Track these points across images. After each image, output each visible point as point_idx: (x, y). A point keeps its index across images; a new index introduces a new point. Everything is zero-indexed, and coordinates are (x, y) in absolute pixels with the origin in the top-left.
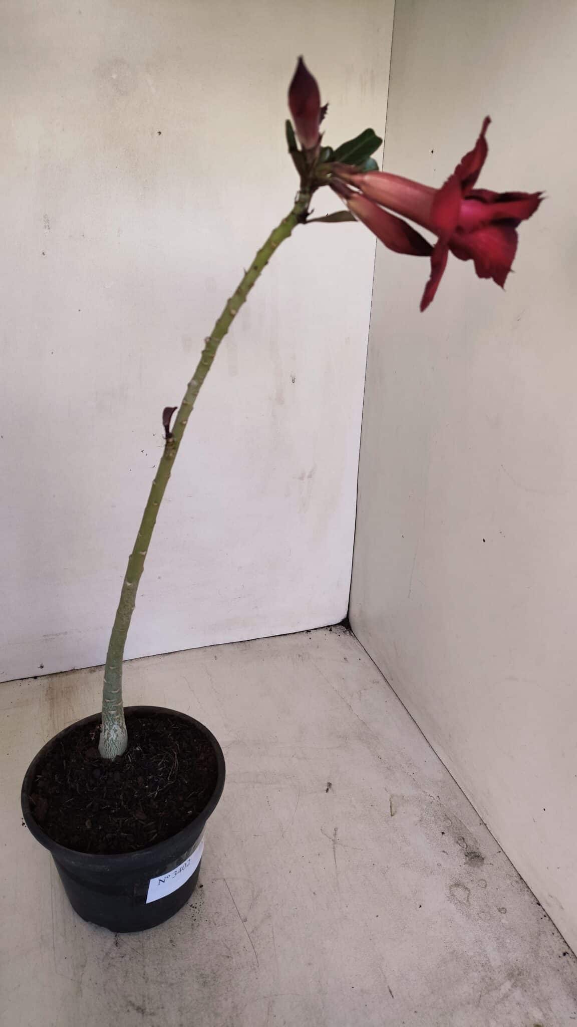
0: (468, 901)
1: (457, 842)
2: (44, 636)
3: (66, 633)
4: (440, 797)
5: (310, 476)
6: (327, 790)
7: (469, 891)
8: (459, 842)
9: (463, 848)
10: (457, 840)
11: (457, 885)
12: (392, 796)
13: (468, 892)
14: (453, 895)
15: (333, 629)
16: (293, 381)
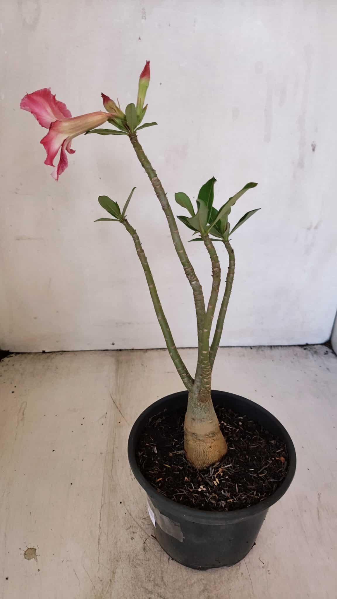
2: (117, 323)
3: (129, 323)
5: (316, 228)
16: (314, 150)
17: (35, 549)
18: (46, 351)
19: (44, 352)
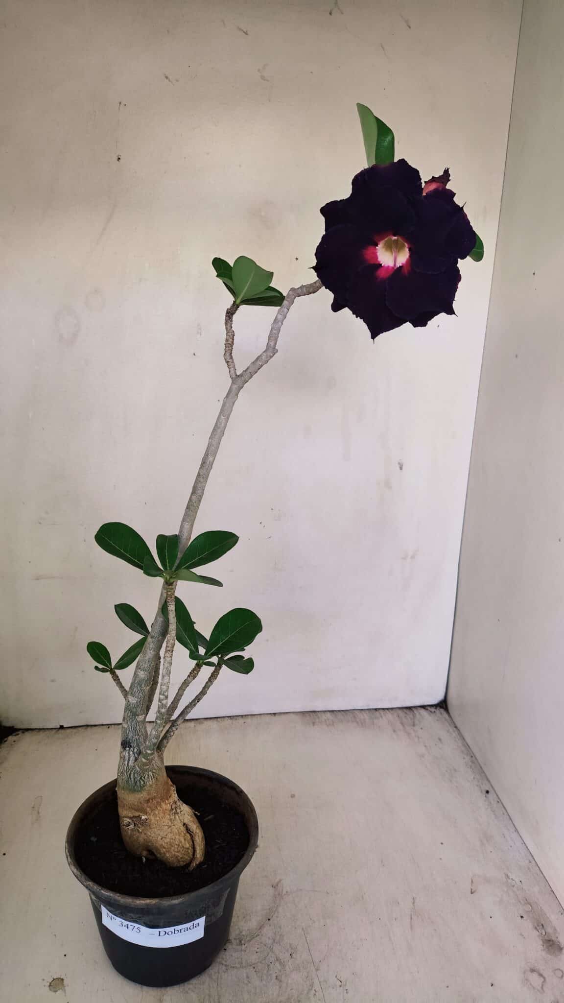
0: (542, 988)
4: (523, 882)
5: (413, 557)
8: (538, 928)
9: (542, 934)
10: (536, 925)
11: (532, 970)
12: (474, 874)
13: (542, 979)
14: (527, 980)
16: (401, 468)
17: (63, 980)
19: (62, 727)
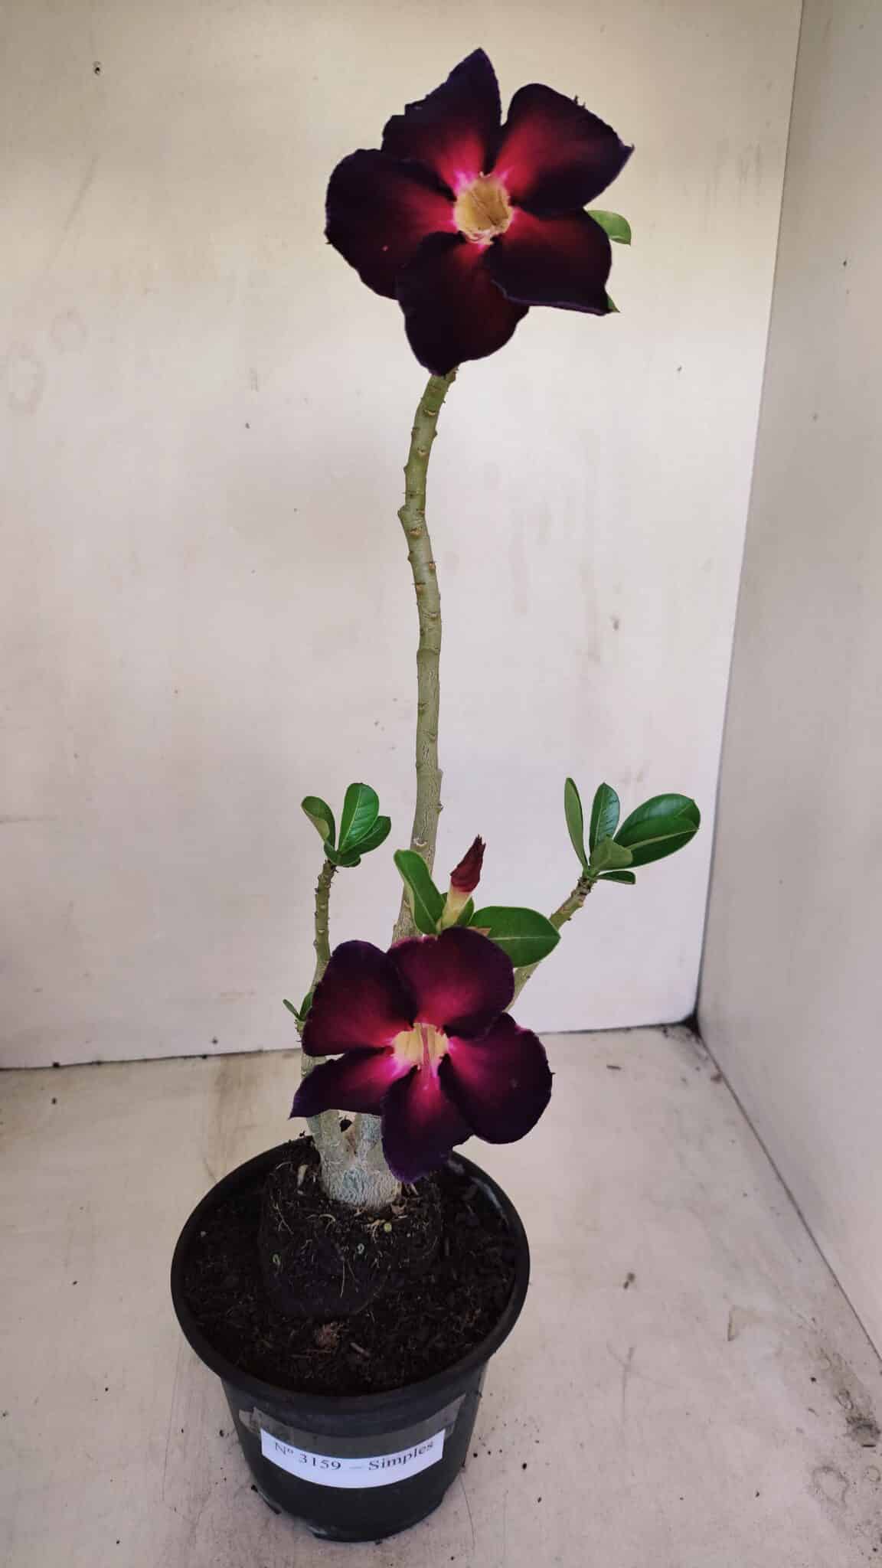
0: (843, 1499)
1: (837, 1398)
2: (221, 995)
3: (252, 993)
4: (818, 1319)
5: (640, 779)
6: (626, 1286)
7: (847, 1481)
8: (840, 1397)
9: (846, 1407)
10: (836, 1392)
11: (827, 1469)
12: (734, 1308)
13: (844, 1484)
14: (818, 1486)
15: (670, 1031)
16: (616, 626)
18: (62, 1063)
19: (56, 1066)
